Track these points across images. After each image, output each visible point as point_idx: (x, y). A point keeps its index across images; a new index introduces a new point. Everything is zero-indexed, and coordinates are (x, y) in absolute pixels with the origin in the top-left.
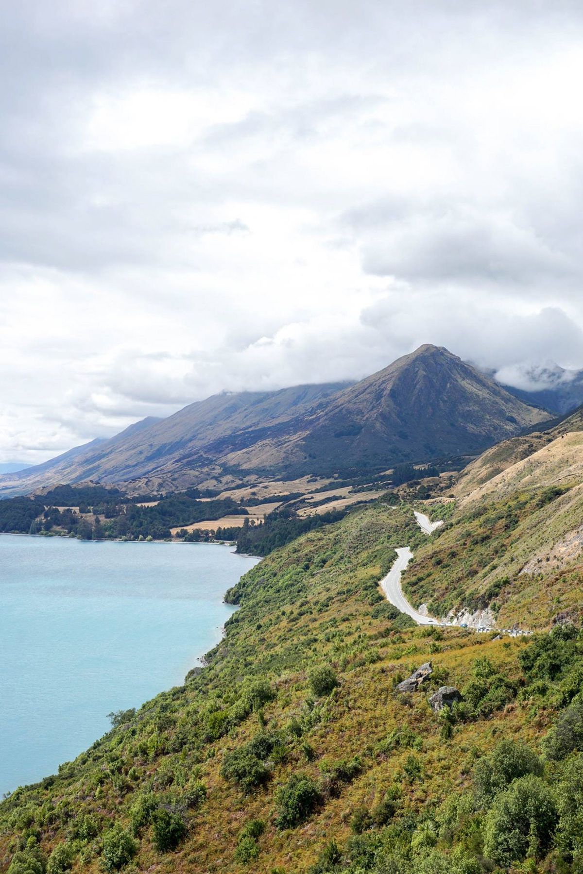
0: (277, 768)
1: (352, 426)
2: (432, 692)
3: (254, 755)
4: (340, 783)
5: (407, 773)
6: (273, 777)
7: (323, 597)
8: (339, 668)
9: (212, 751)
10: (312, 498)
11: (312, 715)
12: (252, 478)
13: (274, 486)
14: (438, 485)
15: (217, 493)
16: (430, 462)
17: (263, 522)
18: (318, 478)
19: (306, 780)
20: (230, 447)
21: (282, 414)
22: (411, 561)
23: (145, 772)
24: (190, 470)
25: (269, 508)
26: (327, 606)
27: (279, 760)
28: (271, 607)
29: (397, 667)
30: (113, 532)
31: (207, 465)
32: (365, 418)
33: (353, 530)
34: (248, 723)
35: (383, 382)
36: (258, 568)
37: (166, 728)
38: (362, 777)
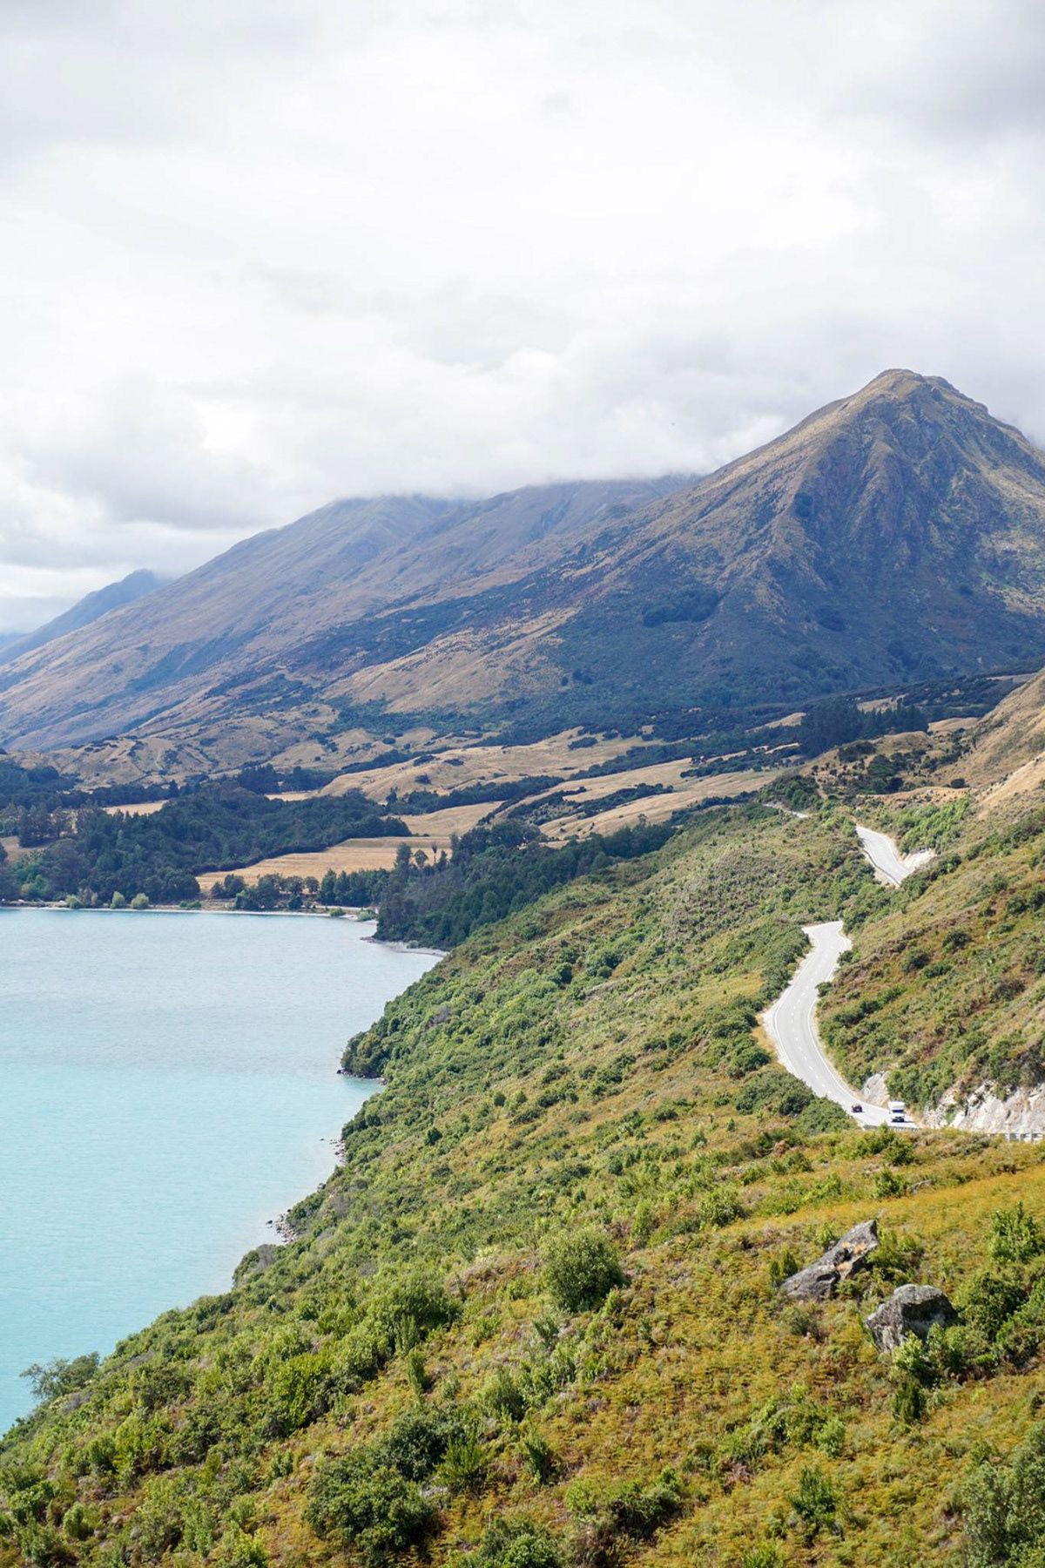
0: (456, 1502)
1: (692, 595)
2: (875, 1299)
3: (393, 1469)
4: (621, 1540)
5: (800, 1513)
6: (443, 1527)
7: (606, 1059)
8: (630, 1239)
9: (285, 1460)
10: (582, 790)
11: (552, 1361)
12: (420, 737)
13: (479, 758)
14: (923, 753)
15: (323, 780)
16: (902, 691)
17: (449, 856)
18: (599, 737)
19: (532, 1532)
20: (359, 655)
21: (502, 562)
22: (846, 958)
23: (107, 1516)
24: (252, 715)
25: (466, 819)
26: (618, 1080)
27: (462, 1481)
28: (467, 1084)
29: (784, 1233)
30: (41, 883)
31: (297, 703)
32: (726, 574)
33: (691, 876)
34: (384, 1383)
35: (777, 475)
36: (433, 981)
37: (164, 1401)
38: (681, 1525)
